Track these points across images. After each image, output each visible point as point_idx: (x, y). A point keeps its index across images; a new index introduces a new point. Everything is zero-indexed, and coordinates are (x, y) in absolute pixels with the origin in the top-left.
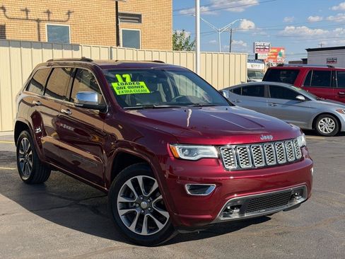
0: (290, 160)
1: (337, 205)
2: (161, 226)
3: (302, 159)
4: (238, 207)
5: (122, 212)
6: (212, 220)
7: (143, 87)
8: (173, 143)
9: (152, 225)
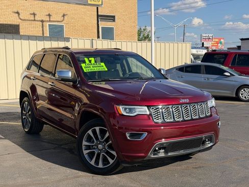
0: (201, 116)
2: (111, 161)
3: (211, 115)
4: (164, 148)
5: (85, 152)
7: (103, 67)
8: (119, 104)
9: (105, 161)
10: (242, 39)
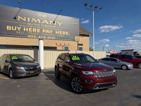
0: (111, 76)
1: (125, 87)
2: (81, 90)
3: (114, 75)
4: (98, 86)
5: (72, 86)
6: (92, 89)
7: (78, 59)
8: (83, 71)
9: (79, 89)
10: (121, 51)
